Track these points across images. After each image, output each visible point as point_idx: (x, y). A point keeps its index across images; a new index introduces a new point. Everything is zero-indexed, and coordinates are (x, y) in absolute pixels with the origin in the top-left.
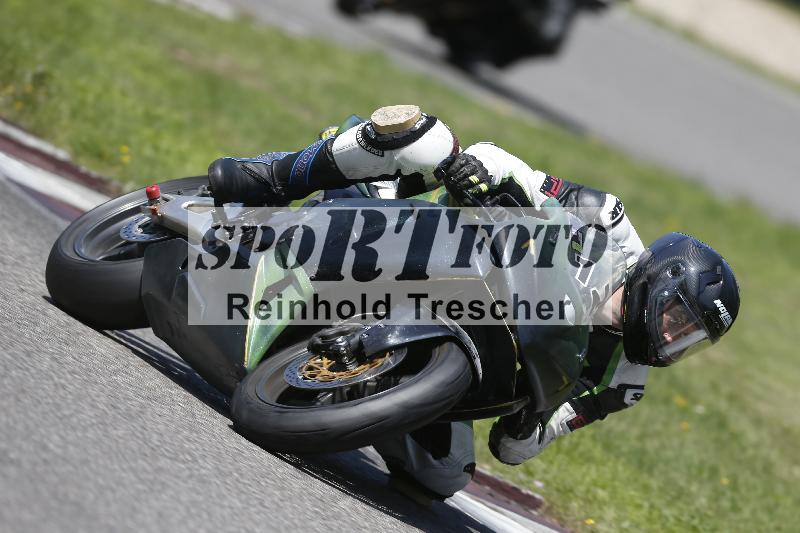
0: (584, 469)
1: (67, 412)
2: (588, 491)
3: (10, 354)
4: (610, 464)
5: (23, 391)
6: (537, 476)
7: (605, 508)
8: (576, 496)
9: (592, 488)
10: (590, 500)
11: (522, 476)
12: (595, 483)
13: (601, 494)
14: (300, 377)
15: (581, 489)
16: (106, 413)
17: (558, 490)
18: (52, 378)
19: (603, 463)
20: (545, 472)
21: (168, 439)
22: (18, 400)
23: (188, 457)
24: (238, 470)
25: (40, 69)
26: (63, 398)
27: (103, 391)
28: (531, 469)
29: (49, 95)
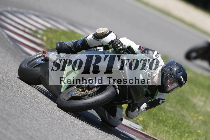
14: (74, 93)
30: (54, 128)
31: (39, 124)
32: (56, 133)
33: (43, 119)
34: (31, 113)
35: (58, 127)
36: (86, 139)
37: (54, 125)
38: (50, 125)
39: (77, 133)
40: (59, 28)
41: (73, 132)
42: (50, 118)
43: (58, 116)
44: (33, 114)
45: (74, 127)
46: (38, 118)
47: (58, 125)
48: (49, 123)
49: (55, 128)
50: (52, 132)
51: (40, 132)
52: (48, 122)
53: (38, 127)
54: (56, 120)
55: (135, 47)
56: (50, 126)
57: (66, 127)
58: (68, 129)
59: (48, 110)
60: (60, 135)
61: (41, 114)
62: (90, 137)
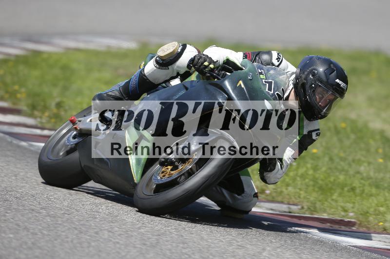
0: (370, 200)
1: (123, 254)
2: (375, 210)
3: (88, 236)
4: (382, 194)
5: (100, 251)
6: (350, 211)
7: (386, 215)
8: (371, 214)
9: (377, 208)
10: (378, 213)
11: (343, 213)
12: (377, 205)
13: (382, 209)
14: (159, 178)
15: (372, 210)
16: (142, 249)
17: (361, 214)
18: (111, 241)
19: (378, 195)
20: (353, 208)
21: (174, 251)
22: (99, 256)
23: (187, 256)
24: (211, 254)
25: (58, 100)
26: (120, 248)
27: (136, 239)
28: (346, 209)
29: (66, 111)
30: (60, 232)
31: (32, 234)
32: (66, 239)
33: (36, 223)
34: (12, 220)
35: (67, 228)
36: (122, 231)
37: (59, 227)
38: (52, 228)
39: (103, 227)
40: (9, 55)
41: (95, 227)
42: (48, 218)
43: (61, 209)
44: (16, 221)
45: (96, 218)
46: (26, 224)
47: (65, 224)
48: (49, 226)
49: (62, 232)
50: (59, 241)
51: (40, 248)
52: (47, 226)
53: (33, 240)
54: (60, 217)
55: (236, 58)
56: (52, 230)
57: (82, 223)
58: (85, 225)
59: (40, 203)
60: (75, 241)
61: (30, 215)
62: (129, 226)
